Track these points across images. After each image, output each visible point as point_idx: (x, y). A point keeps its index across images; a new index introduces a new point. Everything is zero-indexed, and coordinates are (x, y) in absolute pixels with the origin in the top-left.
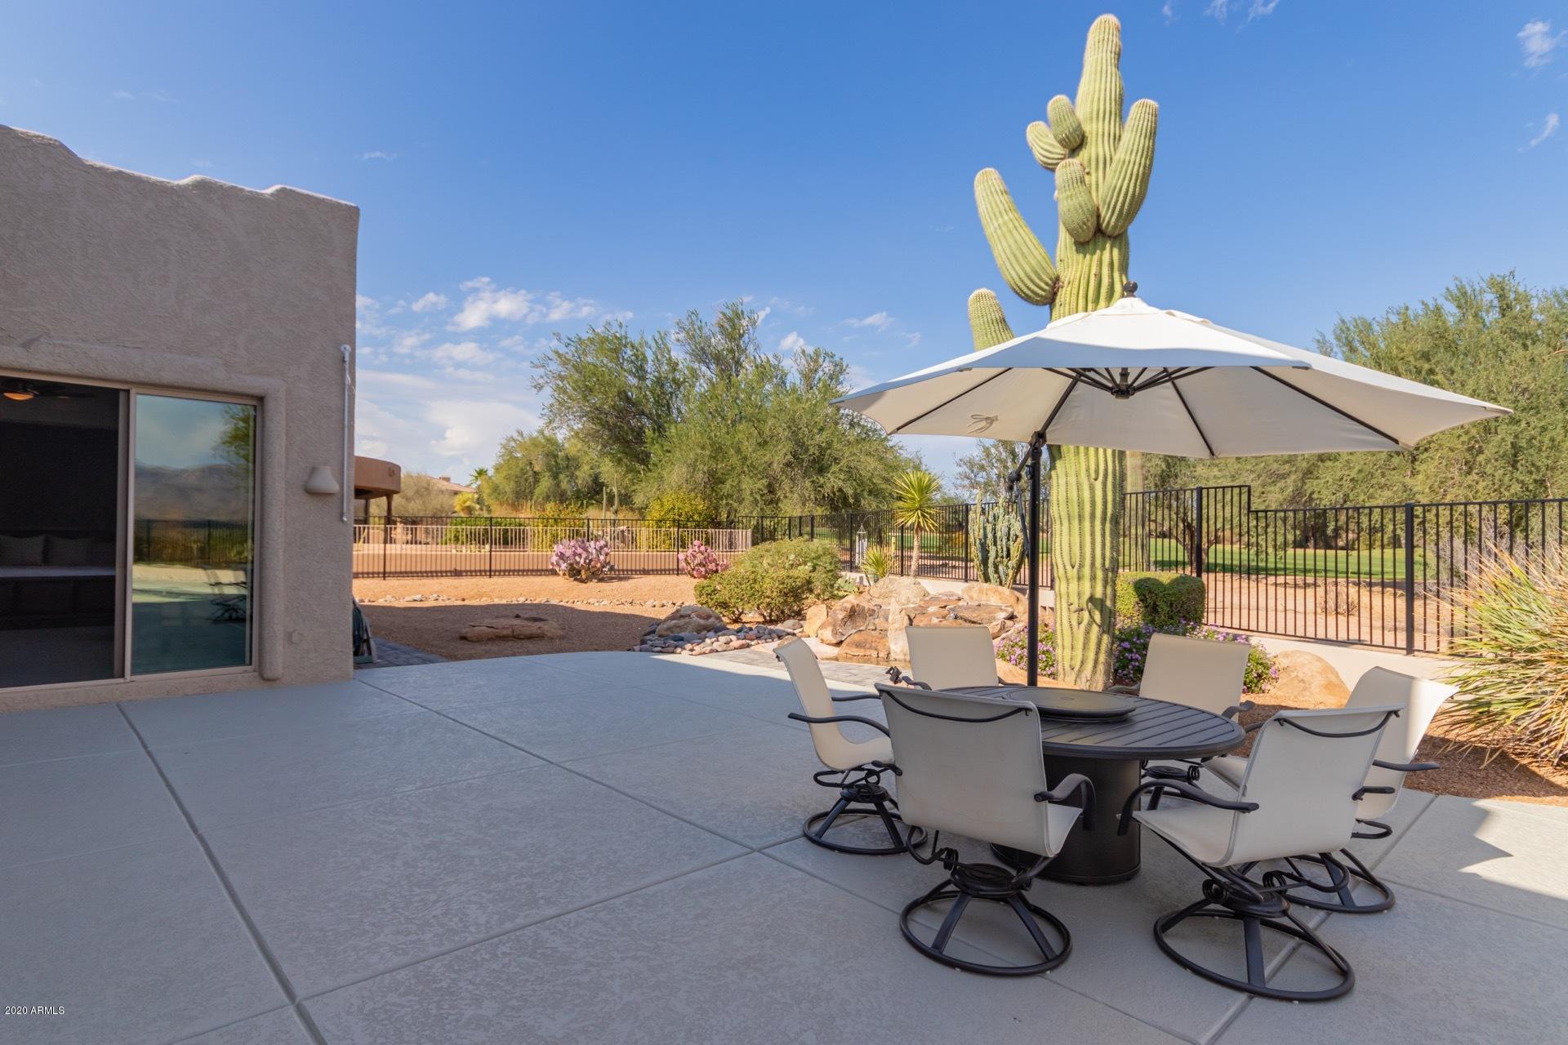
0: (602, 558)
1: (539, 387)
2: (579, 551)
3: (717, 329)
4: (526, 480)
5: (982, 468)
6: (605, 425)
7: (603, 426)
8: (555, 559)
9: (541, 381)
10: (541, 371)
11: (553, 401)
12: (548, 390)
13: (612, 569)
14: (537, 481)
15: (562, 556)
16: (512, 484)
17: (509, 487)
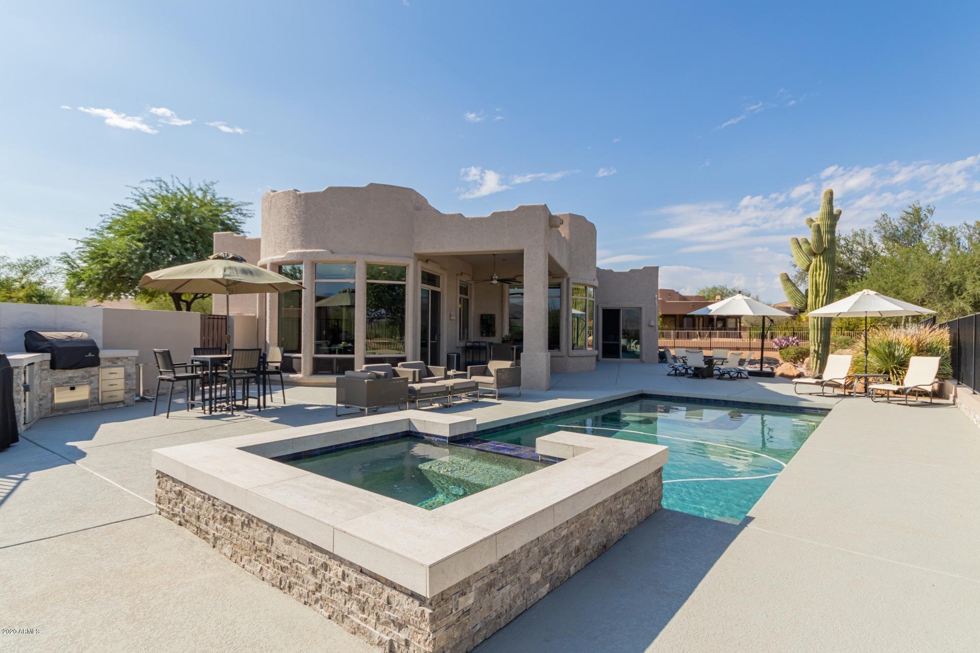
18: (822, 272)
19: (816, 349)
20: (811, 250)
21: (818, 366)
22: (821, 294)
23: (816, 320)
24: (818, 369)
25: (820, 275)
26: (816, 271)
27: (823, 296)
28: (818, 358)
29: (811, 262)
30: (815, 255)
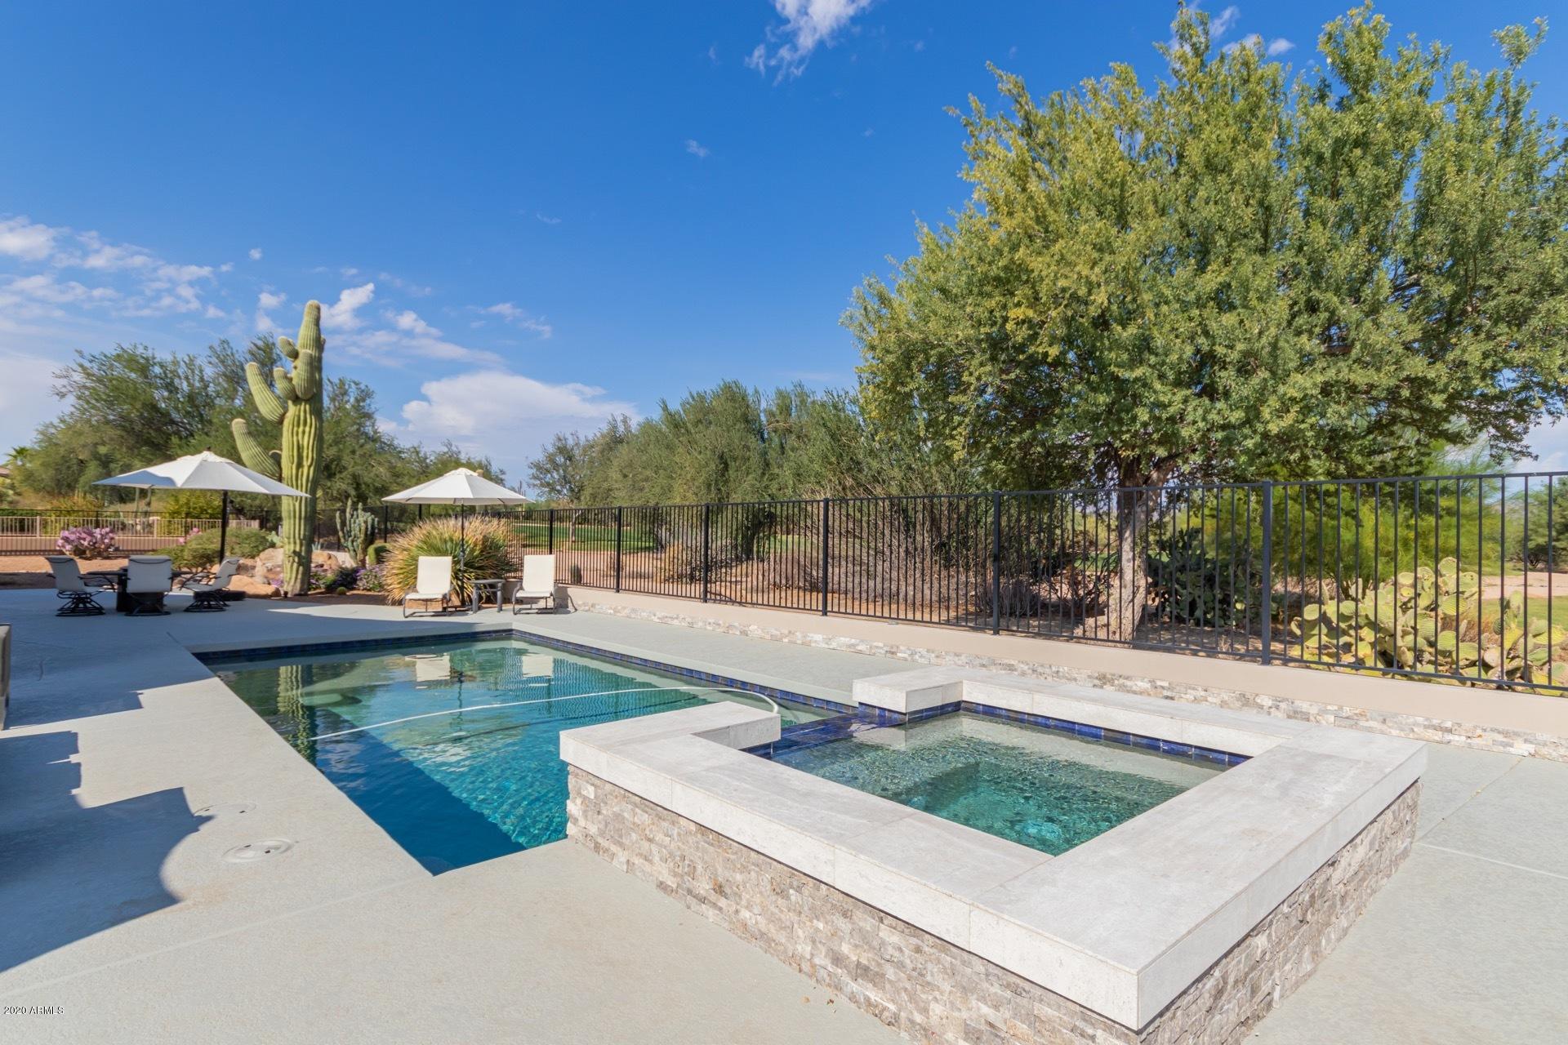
0: (106, 541)
1: (62, 395)
2: (84, 535)
3: (248, 356)
4: (69, 467)
5: (548, 471)
6: (130, 431)
7: (128, 432)
8: (60, 542)
9: (64, 390)
10: (64, 381)
11: (73, 409)
12: (71, 399)
13: (117, 549)
14: (81, 471)
15: (66, 540)
16: (52, 472)
17: (47, 476)
18: (307, 429)
19: (298, 549)
20: (293, 390)
21: (300, 576)
22: (306, 463)
23: (297, 504)
24: (299, 581)
25: (304, 432)
26: (298, 426)
27: (309, 467)
28: (300, 564)
29: (286, 410)
30: (296, 400)
